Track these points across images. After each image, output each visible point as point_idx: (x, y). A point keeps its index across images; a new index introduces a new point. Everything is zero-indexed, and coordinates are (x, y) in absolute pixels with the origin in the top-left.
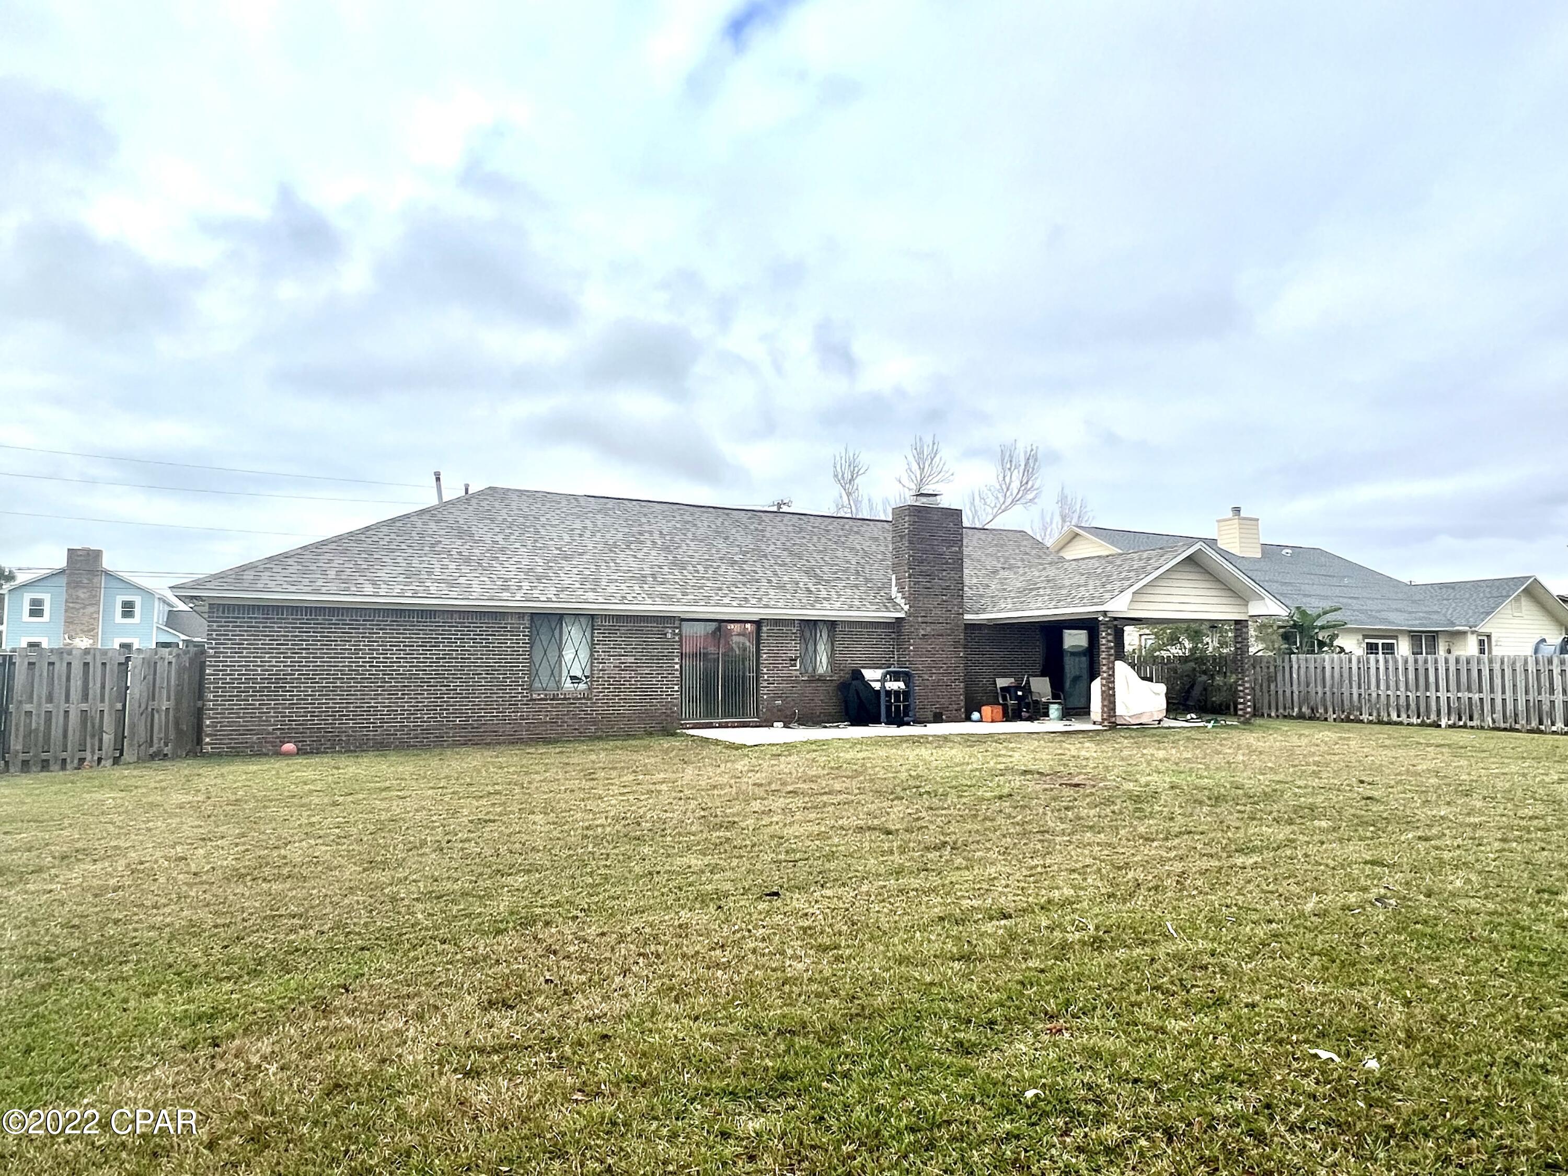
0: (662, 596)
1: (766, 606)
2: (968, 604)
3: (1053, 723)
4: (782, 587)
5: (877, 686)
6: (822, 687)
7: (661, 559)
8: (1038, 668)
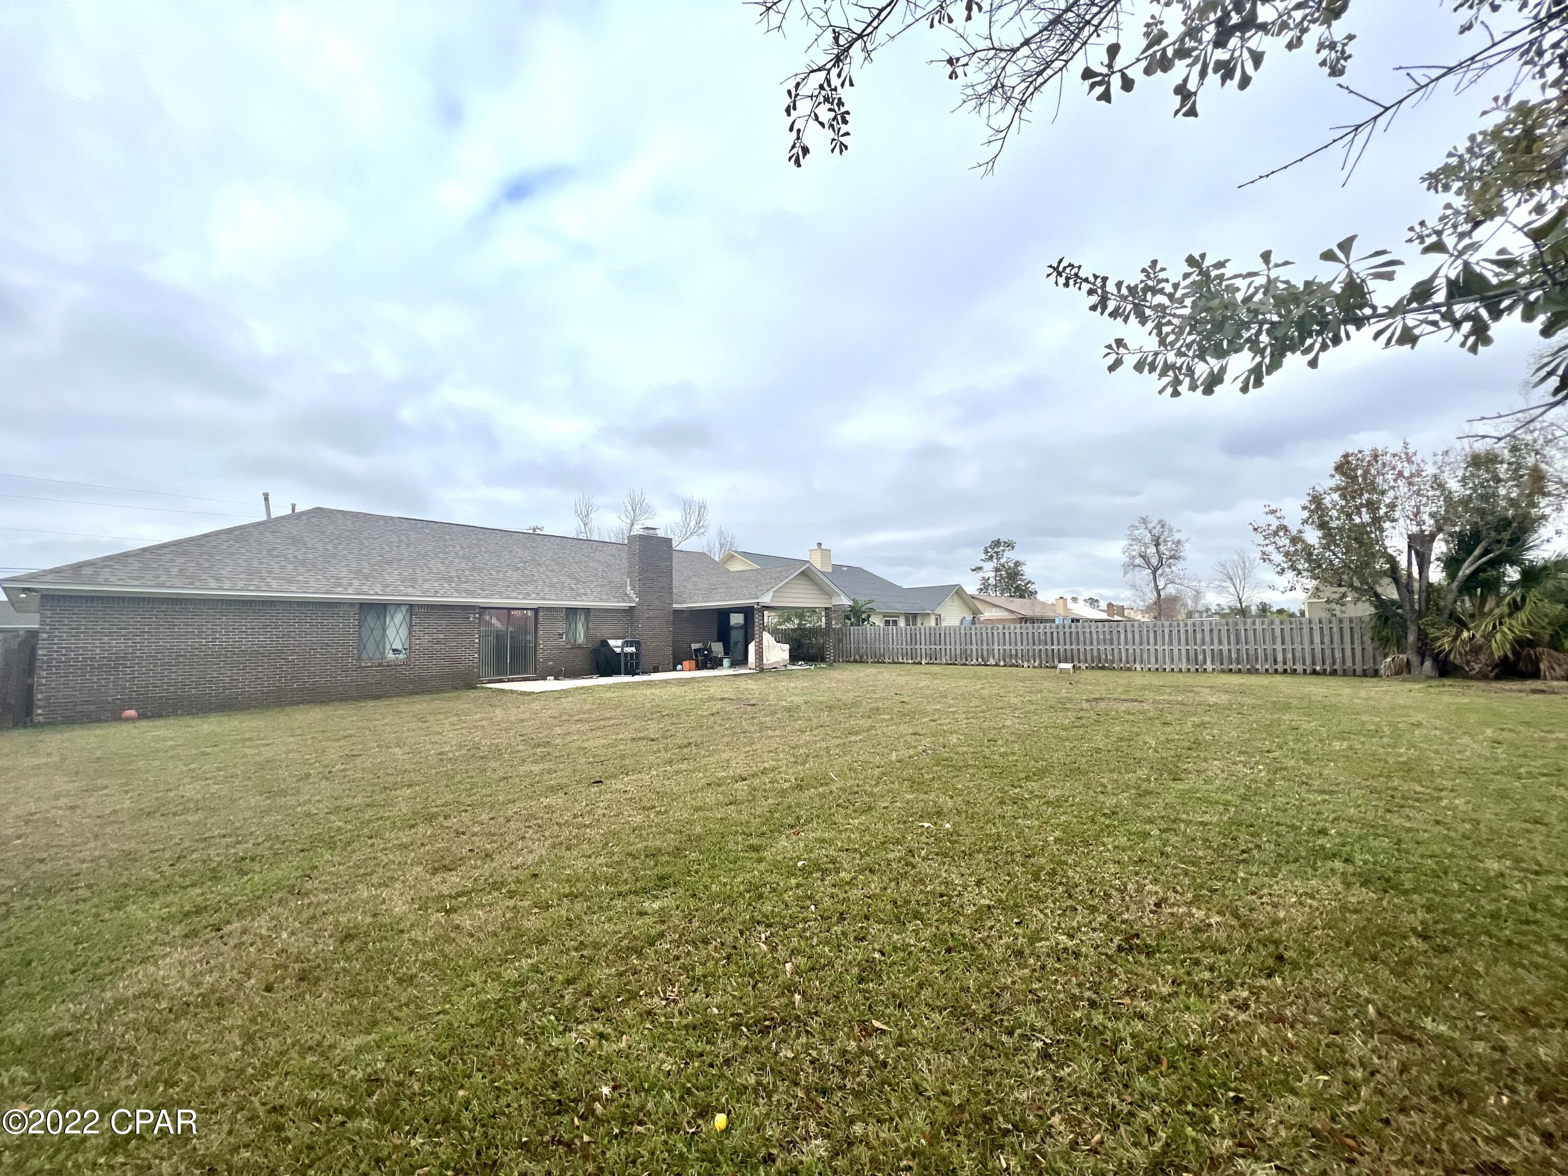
0: (466, 591)
1: (543, 599)
2: (675, 597)
3: (725, 671)
4: (552, 586)
5: (618, 650)
6: (581, 652)
7: (463, 565)
8: (716, 638)
